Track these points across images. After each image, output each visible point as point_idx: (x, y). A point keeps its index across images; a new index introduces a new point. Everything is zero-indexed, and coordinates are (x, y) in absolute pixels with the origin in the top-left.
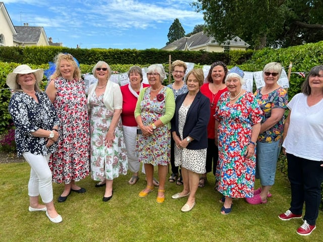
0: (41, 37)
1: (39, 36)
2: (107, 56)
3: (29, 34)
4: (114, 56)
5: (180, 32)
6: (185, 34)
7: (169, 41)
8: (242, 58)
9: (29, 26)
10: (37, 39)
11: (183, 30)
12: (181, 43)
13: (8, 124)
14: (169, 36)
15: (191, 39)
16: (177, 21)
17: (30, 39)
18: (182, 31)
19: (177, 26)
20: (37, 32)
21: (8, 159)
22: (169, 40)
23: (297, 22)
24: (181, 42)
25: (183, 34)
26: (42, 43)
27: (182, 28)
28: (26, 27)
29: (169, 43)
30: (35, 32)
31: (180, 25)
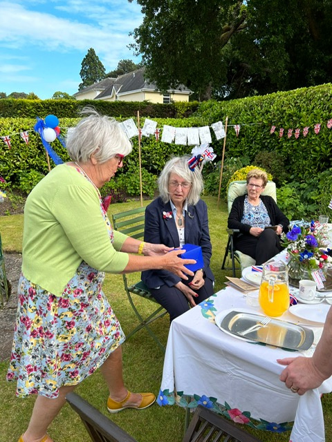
2: (39, 107)
4: (47, 108)
5: (98, 69)
7: (82, 82)
8: (188, 110)
11: (103, 67)
12: (105, 87)
14: (82, 74)
15: (118, 82)
16: (92, 52)
18: (100, 68)
19: (93, 60)
22: (83, 80)
23: (244, 64)
25: (103, 72)
27: (100, 64)
29: (83, 84)
31: (98, 59)
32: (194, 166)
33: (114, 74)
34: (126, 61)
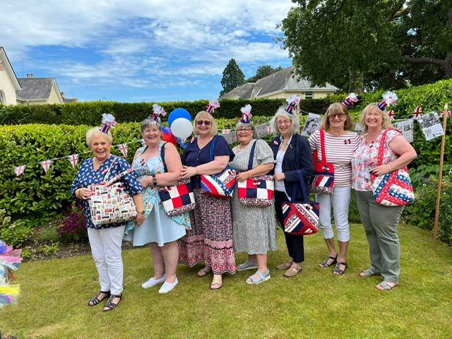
0: (53, 92)
1: (49, 91)
3: (36, 89)
5: (238, 77)
6: (246, 79)
7: (223, 89)
9: (33, 77)
10: (47, 95)
11: (242, 74)
12: (244, 92)
13: (60, 206)
14: (223, 82)
15: (258, 85)
16: (233, 62)
17: (37, 95)
18: (240, 76)
19: (234, 69)
20: (47, 86)
21: (72, 252)
24: (244, 89)
25: (242, 79)
26: (53, 100)
27: (240, 71)
28: (30, 79)
29: (224, 91)
30: (44, 85)
31: (238, 68)
32: (291, 110)
33: (254, 80)
34: (264, 67)
